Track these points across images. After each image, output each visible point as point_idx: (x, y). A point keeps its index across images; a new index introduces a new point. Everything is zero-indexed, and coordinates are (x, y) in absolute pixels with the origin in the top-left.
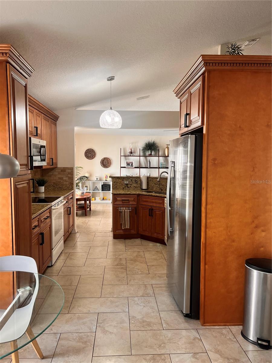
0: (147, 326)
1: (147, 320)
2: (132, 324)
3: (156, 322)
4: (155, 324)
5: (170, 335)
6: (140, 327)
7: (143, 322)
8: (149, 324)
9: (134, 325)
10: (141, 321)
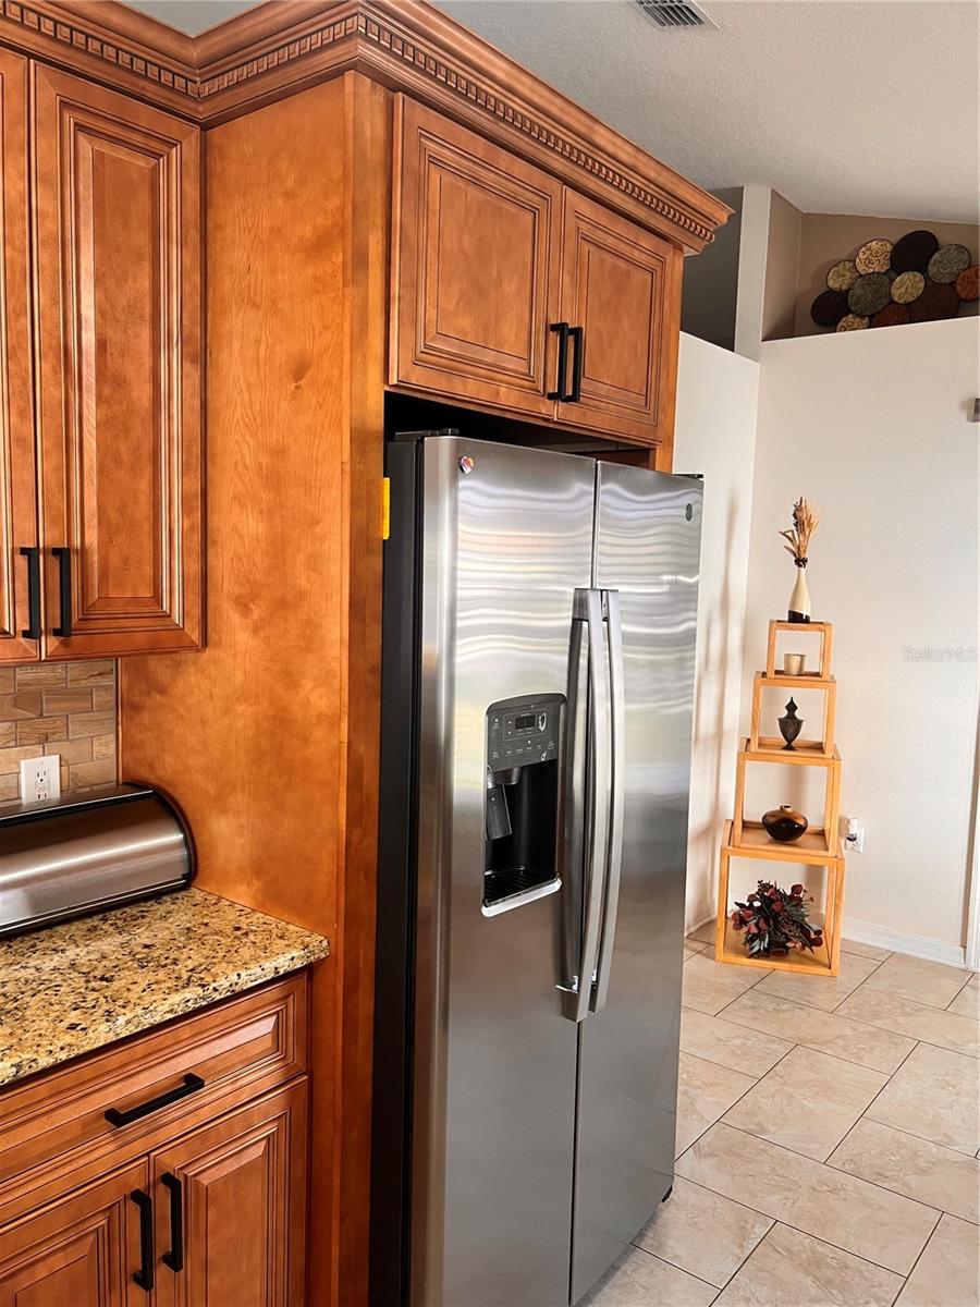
0: (829, 1260)
1: (808, 1281)
2: (883, 1299)
3: (778, 1257)
4: (788, 1251)
5: (776, 1198)
6: (860, 1272)
7: (829, 1283)
8: (813, 1265)
9: (875, 1289)
10: (834, 1292)
